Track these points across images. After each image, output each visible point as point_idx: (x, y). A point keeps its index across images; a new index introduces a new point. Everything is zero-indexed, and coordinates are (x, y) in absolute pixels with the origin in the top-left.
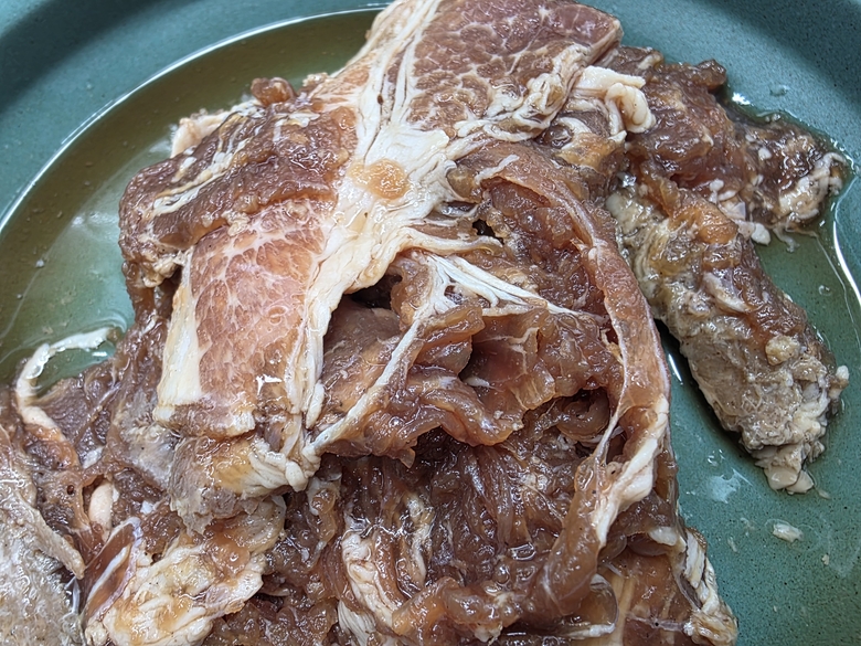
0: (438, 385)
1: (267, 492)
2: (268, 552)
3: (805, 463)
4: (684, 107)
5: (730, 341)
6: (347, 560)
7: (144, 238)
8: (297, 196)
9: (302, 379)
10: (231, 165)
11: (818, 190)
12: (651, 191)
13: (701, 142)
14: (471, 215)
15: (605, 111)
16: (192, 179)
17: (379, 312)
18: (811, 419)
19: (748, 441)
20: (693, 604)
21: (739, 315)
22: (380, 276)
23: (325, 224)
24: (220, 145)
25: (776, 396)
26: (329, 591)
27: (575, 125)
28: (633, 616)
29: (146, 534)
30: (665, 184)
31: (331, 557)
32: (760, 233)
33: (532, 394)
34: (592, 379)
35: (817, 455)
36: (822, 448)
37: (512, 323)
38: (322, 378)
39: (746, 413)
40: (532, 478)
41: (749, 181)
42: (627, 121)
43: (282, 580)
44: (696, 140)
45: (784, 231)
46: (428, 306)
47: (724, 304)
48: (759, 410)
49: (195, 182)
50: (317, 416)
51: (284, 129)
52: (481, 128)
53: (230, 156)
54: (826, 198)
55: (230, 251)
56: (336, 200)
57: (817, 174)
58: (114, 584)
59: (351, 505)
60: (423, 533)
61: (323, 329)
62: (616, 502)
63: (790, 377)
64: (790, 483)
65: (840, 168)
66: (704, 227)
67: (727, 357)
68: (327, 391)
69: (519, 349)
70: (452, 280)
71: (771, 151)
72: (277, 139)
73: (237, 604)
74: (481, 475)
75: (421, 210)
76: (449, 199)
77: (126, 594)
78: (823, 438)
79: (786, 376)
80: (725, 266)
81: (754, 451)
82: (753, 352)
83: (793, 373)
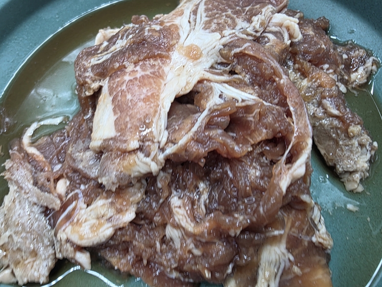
0: (217, 133)
1: (142, 175)
2: (138, 203)
3: (361, 180)
4: (313, 34)
5: (331, 128)
6: (173, 207)
7: (87, 74)
8: (155, 57)
9: (159, 129)
10: (126, 44)
11: (367, 72)
12: (300, 66)
14: (228, 68)
15: (282, 32)
16: (107, 50)
17: (189, 106)
18: (364, 162)
19: (338, 169)
20: (315, 230)
21: (337, 117)
22: (188, 91)
23: (166, 69)
24: (120, 37)
25: (351, 151)
26: (164, 220)
27: (271, 37)
28: (291, 233)
29: (84, 196)
30: (306, 64)
31: (166, 203)
32: (343, 88)
33: (256, 137)
34: (280, 132)
35: (366, 177)
36: (368, 175)
37: (248, 109)
38: (167, 128)
39: (338, 158)
40: (254, 171)
41: (338, 67)
42: (291, 37)
43: (143, 216)
44: (319, 46)
45: (353, 88)
46: (213, 102)
47: (330, 112)
48: (343, 156)
49: (109, 51)
50: (165, 143)
51: (149, 31)
52: (234, 33)
53: (126, 41)
54: (370, 75)
55: (127, 78)
56: (170, 59)
57: (367, 65)
58: (69, 217)
59: (174, 185)
60: (205, 196)
61: (168, 109)
62: (290, 178)
63: (357, 143)
64: (354, 188)
65: (375, 63)
66: (323, 81)
67: (331, 135)
68: (169, 134)
69: (251, 119)
70: (222, 92)
71: (348, 55)
72: (146, 34)
73: (125, 223)
74: (231, 171)
75: (208, 65)
76: (219, 61)
77: (75, 220)
78: (368, 171)
79: (355, 142)
80: (331, 97)
81: (340, 174)
82: (342, 132)
83: (358, 141)
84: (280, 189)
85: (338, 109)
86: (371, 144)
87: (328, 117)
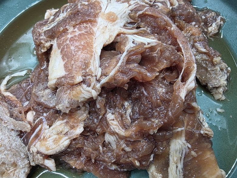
0: (134, 66)
1: (86, 100)
2: (85, 121)
3: (223, 92)
4: (184, 3)
5: (203, 61)
6: (108, 120)
7: (42, 37)
8: (86, 22)
9: (95, 67)
10: (66, 15)
11: (217, 26)
12: (178, 24)
13: (189, 12)
14: (135, 25)
15: (166, 2)
16: (53, 21)
17: (112, 51)
18: (224, 81)
19: (209, 86)
20: (202, 126)
21: (205, 53)
22: (111, 41)
23: (95, 29)
24: (61, 12)
25: (216, 74)
26: (103, 130)
27: (160, 4)
28: (187, 129)
29: (47, 120)
30: (182, 21)
31: (104, 119)
33: (160, 66)
34: (174, 62)
35: (226, 90)
36: (227, 88)
37: (152, 49)
38: (100, 66)
39: (208, 79)
40: (161, 89)
41: (200, 24)
42: (172, 4)
43: (88, 130)
44: (189, 10)
45: (211, 37)
46: (129, 46)
47: (201, 51)
48: (211, 78)
49: (55, 21)
50: (100, 76)
51: (81, 5)
52: (137, 2)
53: (66, 13)
54: (220, 28)
55: (69, 36)
56: (97, 22)
57: (217, 21)
58: (37, 136)
59: (108, 106)
60: (129, 111)
61: (99, 53)
62: (186, 90)
63: (219, 68)
64: (220, 98)
65: (222, 19)
66: (193, 32)
67: (202, 65)
68: (102, 70)
69: (156, 55)
70: (134, 40)
71: (205, 16)
72: (79, 7)
73: (77, 135)
74: (146, 91)
75: (122, 24)
76: (129, 21)
77: (42, 138)
78: (227, 86)
79: (218, 68)
80: (200, 41)
81: (211, 89)
82: (209, 63)
83: (219, 67)
84: (181, 98)
85: (205, 48)
86: (227, 69)
87: (200, 54)
